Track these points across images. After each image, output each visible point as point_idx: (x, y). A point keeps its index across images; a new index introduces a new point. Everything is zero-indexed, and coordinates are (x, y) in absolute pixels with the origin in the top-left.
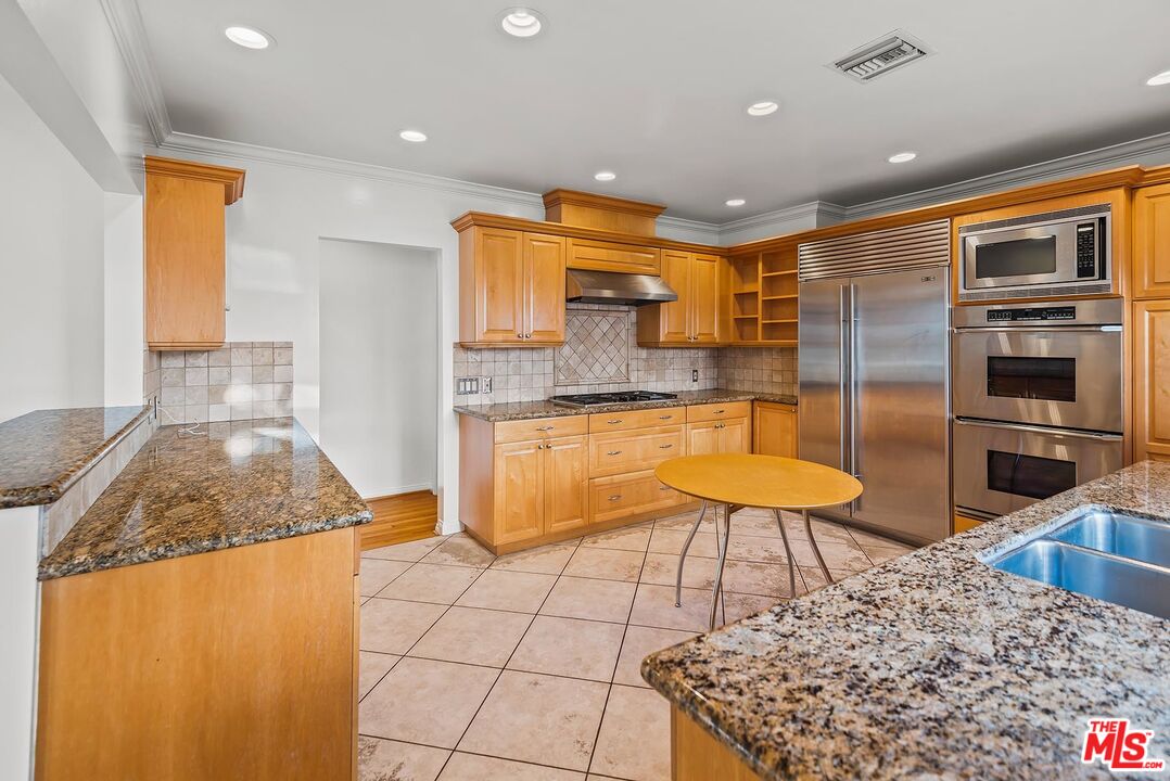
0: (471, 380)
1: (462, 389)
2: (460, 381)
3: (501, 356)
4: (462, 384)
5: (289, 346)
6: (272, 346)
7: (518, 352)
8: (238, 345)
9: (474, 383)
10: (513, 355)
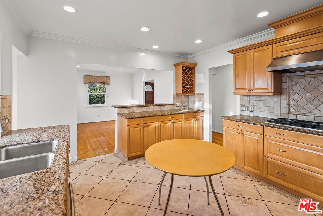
0: (245, 106)
1: (242, 109)
2: (241, 106)
3: (258, 98)
4: (242, 107)
5: (204, 94)
6: (201, 94)
7: (266, 97)
8: (197, 94)
9: (246, 107)
10: (263, 98)
